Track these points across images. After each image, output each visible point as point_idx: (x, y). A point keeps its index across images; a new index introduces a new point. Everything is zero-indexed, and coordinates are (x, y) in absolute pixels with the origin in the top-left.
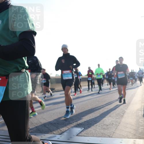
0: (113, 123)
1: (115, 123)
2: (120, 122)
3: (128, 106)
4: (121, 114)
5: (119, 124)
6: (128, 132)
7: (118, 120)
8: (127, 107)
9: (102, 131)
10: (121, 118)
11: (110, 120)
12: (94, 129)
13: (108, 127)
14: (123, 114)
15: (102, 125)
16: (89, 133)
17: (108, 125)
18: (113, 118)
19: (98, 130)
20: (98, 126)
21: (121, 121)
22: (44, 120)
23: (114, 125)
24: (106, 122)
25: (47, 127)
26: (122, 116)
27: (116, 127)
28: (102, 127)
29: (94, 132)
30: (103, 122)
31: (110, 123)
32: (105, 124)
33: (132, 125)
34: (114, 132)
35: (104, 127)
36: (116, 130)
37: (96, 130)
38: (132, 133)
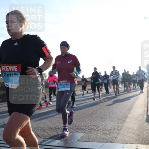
0: (115, 128)
1: (117, 128)
2: (122, 127)
3: (131, 110)
4: (123, 118)
5: (121, 129)
6: (130, 137)
7: (120, 124)
8: (130, 112)
9: (104, 136)
10: (123, 123)
11: (112, 125)
12: (95, 134)
13: (110, 132)
14: (126, 118)
15: (104, 130)
16: (90, 138)
17: (109, 130)
18: (115, 123)
19: (99, 135)
20: (99, 131)
21: (123, 125)
22: (44, 124)
23: (116, 130)
24: (107, 127)
25: (46, 132)
26: (125, 120)
27: (118, 132)
28: (103, 131)
29: (95, 137)
30: (105, 127)
31: (112, 128)
32: (106, 128)
33: (134, 130)
34: (116, 137)
35: (105, 132)
36: (118, 135)
37: (98, 135)
38: (135, 138)
